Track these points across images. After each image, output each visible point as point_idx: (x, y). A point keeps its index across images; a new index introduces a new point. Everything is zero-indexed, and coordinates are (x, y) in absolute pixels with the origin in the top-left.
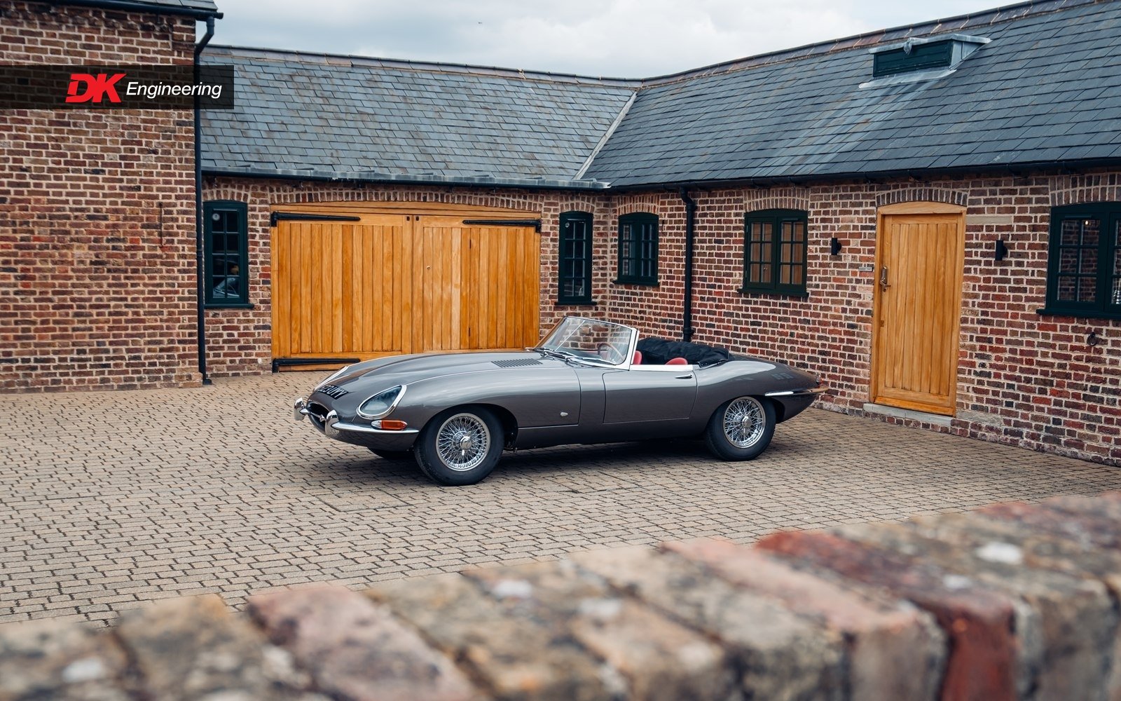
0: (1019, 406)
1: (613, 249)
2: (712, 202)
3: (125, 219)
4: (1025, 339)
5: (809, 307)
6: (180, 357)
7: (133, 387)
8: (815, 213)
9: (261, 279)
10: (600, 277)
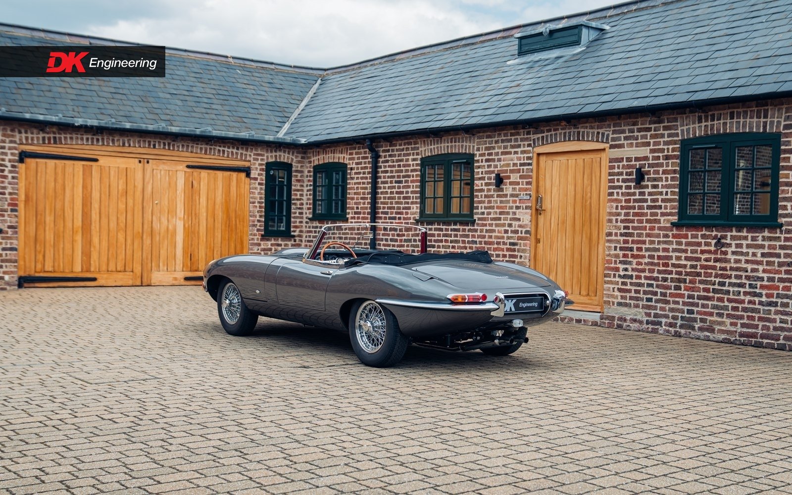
0: (657, 301)
1: (308, 193)
2: (393, 150)
4: (661, 246)
5: (476, 231)
8: (481, 155)
9: (9, 208)
10: (297, 215)
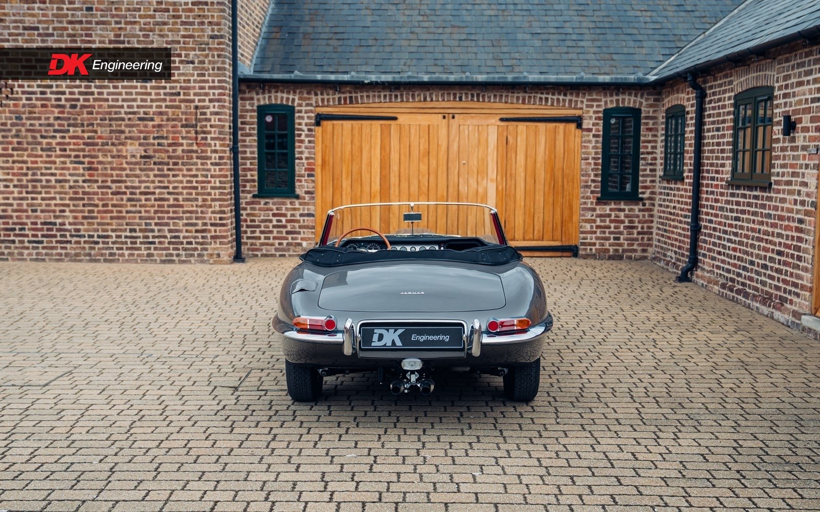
1: (662, 145)
3: (168, 120)
6: (212, 237)
7: (172, 262)
9: (306, 173)
10: (648, 172)
